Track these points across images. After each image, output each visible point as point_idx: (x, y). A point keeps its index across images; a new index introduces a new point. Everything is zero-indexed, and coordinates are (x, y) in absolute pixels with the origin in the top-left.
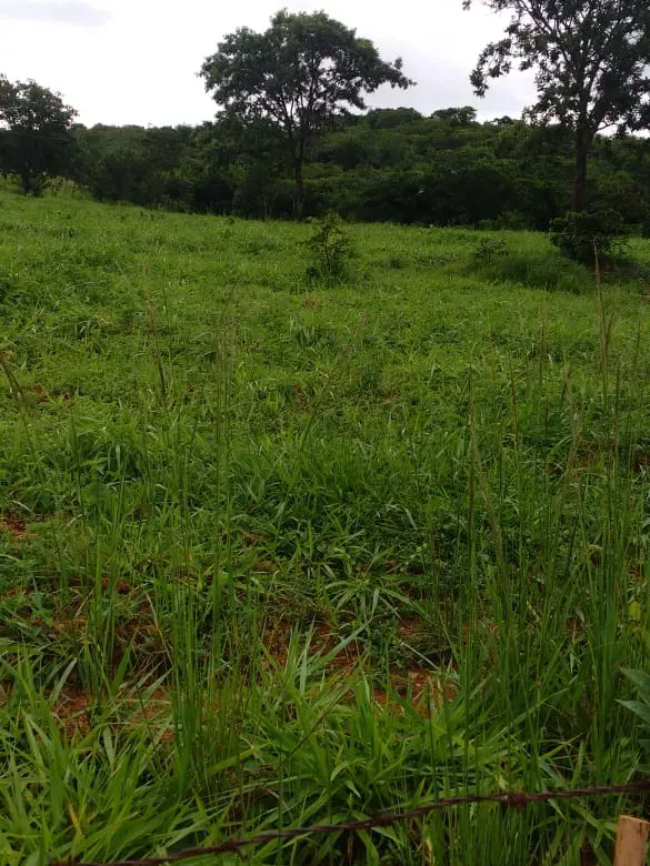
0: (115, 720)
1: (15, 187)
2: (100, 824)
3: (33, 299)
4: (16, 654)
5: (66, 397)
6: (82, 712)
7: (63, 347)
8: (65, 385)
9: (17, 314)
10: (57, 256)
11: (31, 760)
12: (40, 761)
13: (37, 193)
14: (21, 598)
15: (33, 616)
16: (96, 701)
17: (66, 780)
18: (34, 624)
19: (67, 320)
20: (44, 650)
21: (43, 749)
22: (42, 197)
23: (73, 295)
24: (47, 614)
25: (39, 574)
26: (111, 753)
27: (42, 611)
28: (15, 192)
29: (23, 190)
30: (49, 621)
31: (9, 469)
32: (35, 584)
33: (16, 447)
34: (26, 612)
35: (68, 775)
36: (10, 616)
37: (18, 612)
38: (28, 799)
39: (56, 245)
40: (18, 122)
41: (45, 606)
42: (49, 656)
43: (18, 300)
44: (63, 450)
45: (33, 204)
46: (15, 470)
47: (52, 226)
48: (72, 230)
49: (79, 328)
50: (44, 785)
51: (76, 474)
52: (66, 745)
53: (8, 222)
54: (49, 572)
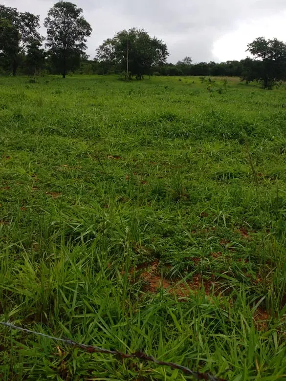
0: (280, 329)
1: (260, 86)
2: (269, 373)
3: (262, 135)
4: (239, 287)
5: (272, 179)
6: (265, 321)
7: (273, 157)
8: (272, 174)
9: (255, 141)
10: (276, 116)
11: (242, 334)
12: (245, 336)
13: (270, 88)
14: (243, 263)
15: (248, 273)
16: (272, 318)
17: (256, 349)
18: (247, 276)
19: (276, 145)
20: (251, 288)
21: (247, 331)
22: (272, 89)
23: (281, 134)
24: (253, 274)
25: (252, 255)
26: (276, 344)
27: (251, 272)
28: (260, 88)
29: (264, 87)
30: (254, 277)
31: (244, 207)
32: (250, 259)
33: (248, 199)
34: (245, 270)
35: (256, 347)
36: (238, 270)
37: (241, 269)
38: (238, 350)
39: (276, 111)
40: (267, 57)
41: (253, 270)
42: (252, 292)
43: (256, 135)
44: (267, 202)
45: (267, 93)
46: (246, 208)
47: (275, 103)
48: (283, 104)
49: (282, 149)
50: (245, 347)
51: (272, 214)
52: (257, 333)
53: (256, 101)
54: (257, 255)
